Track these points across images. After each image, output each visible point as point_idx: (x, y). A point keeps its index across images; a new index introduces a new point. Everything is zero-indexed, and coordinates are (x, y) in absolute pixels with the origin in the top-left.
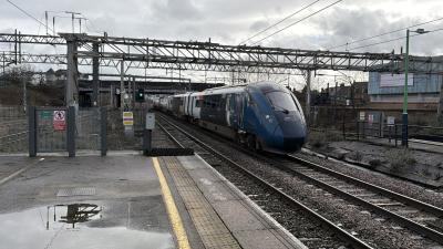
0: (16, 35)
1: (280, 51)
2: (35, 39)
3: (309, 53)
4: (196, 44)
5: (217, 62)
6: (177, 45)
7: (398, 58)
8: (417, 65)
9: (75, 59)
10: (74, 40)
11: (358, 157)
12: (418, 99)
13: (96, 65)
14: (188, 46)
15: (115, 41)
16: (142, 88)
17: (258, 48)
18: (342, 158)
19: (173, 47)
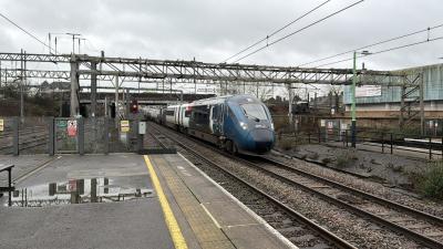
0: (22, 54)
1: (256, 68)
2: (39, 58)
3: (282, 70)
4: (182, 62)
5: (202, 77)
6: (167, 63)
7: (359, 73)
8: (377, 78)
9: (77, 77)
10: (76, 60)
11: (316, 157)
12: (387, 108)
13: (94, 80)
14: (176, 64)
15: (112, 61)
16: (135, 100)
17: (237, 65)
18: (303, 158)
19: (163, 65)
